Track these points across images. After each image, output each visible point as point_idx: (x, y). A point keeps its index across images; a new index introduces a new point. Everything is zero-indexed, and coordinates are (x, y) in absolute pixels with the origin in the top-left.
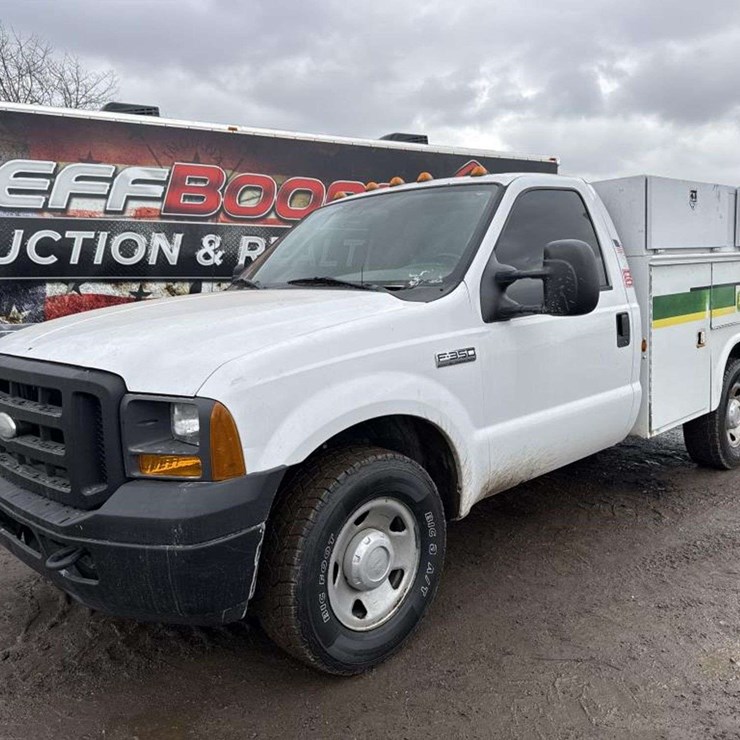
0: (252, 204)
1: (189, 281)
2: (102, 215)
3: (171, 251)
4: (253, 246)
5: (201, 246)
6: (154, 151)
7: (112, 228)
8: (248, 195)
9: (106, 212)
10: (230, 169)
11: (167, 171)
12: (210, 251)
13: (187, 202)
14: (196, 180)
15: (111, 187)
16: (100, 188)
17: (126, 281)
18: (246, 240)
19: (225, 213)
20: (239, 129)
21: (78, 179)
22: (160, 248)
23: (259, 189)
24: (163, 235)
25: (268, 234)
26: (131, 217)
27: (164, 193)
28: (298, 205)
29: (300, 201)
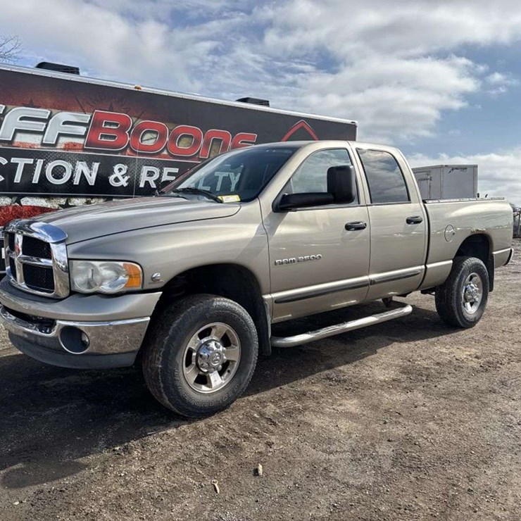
0: (151, 143)
1: (103, 197)
2: (39, 147)
3: (91, 175)
4: (150, 174)
5: (112, 172)
6: (80, 101)
7: (47, 157)
8: (148, 136)
9: (43, 144)
10: (135, 117)
11: (90, 116)
12: (119, 176)
13: (103, 140)
14: (110, 124)
15: (47, 126)
16: (40, 126)
17: (56, 196)
18: (145, 169)
19: (131, 148)
20: (142, 88)
21: (21, 119)
22: (83, 174)
23: (156, 133)
24: (85, 163)
25: (161, 165)
26: (61, 149)
27: (86, 132)
28: (183, 145)
29: (184, 142)
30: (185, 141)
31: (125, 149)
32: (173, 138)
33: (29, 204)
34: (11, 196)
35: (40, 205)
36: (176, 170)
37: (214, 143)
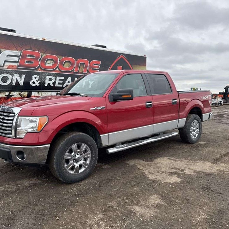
0: (50, 65)
1: (27, 91)
3: (21, 81)
4: (50, 80)
5: (32, 79)
6: (15, 45)
8: (49, 62)
10: (43, 53)
11: (20, 52)
12: (35, 81)
13: (27, 63)
14: (30, 56)
17: (4, 91)
18: (48, 78)
19: (40, 68)
20: (46, 39)
22: (17, 80)
23: (53, 60)
24: (18, 75)
25: (56, 75)
26: (6, 68)
27: (19, 60)
28: (66, 66)
29: (67, 65)
30: (67, 64)
31: (38, 68)
32: (61, 63)
36: (63, 78)
37: (81, 65)
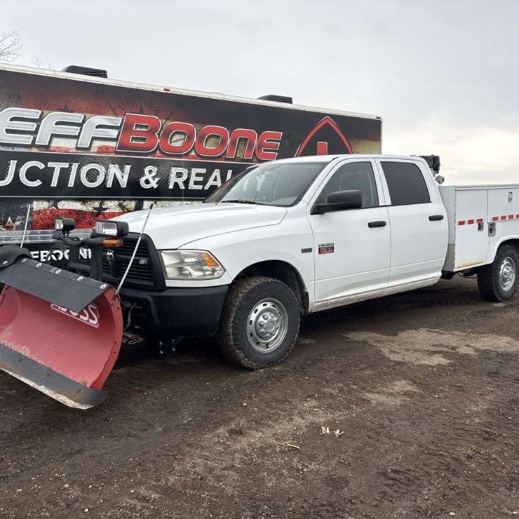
0: (179, 144)
1: (135, 199)
2: (74, 151)
3: (123, 178)
5: (143, 174)
6: (112, 104)
7: (82, 161)
9: (77, 148)
10: (165, 119)
11: (121, 119)
12: (150, 178)
13: (134, 142)
14: (141, 126)
15: (81, 130)
17: (90, 199)
18: (174, 170)
19: (160, 150)
20: (171, 90)
21: (57, 124)
22: (115, 175)
24: (117, 166)
25: (190, 166)
26: (94, 152)
27: (118, 135)
28: (210, 146)
29: (212, 143)
30: (212, 141)
31: (155, 151)
32: (201, 139)
33: (65, 207)
34: (48, 200)
35: (75, 208)
36: (204, 171)
37: (241, 142)
